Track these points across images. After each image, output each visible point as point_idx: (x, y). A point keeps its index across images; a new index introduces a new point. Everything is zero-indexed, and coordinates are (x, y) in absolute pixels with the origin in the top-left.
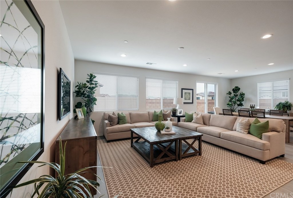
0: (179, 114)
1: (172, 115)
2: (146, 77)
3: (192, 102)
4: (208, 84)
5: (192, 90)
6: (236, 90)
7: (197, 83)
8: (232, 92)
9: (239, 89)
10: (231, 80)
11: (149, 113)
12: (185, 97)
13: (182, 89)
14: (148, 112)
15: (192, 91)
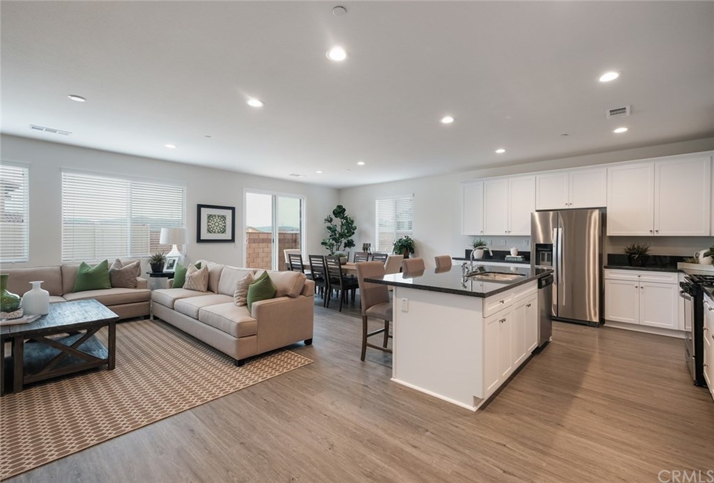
0: (168, 268)
1: (151, 272)
2: (61, 169)
3: (230, 238)
4: (279, 198)
5: (233, 209)
6: (340, 212)
7: (247, 193)
8: (333, 217)
9: (344, 210)
10: (339, 191)
11: (63, 270)
12: (209, 226)
13: (200, 207)
14: (61, 267)
15: (231, 211)
